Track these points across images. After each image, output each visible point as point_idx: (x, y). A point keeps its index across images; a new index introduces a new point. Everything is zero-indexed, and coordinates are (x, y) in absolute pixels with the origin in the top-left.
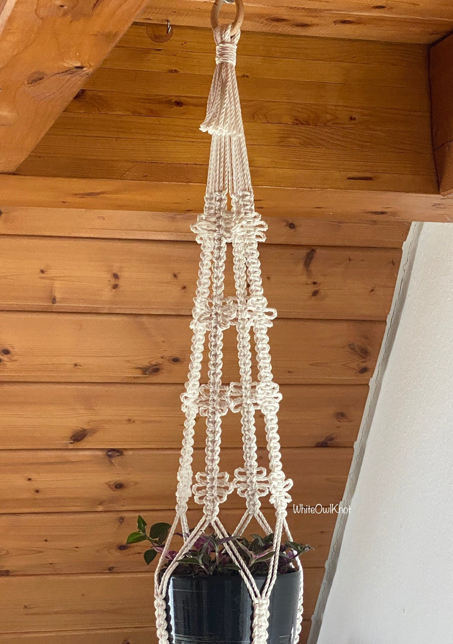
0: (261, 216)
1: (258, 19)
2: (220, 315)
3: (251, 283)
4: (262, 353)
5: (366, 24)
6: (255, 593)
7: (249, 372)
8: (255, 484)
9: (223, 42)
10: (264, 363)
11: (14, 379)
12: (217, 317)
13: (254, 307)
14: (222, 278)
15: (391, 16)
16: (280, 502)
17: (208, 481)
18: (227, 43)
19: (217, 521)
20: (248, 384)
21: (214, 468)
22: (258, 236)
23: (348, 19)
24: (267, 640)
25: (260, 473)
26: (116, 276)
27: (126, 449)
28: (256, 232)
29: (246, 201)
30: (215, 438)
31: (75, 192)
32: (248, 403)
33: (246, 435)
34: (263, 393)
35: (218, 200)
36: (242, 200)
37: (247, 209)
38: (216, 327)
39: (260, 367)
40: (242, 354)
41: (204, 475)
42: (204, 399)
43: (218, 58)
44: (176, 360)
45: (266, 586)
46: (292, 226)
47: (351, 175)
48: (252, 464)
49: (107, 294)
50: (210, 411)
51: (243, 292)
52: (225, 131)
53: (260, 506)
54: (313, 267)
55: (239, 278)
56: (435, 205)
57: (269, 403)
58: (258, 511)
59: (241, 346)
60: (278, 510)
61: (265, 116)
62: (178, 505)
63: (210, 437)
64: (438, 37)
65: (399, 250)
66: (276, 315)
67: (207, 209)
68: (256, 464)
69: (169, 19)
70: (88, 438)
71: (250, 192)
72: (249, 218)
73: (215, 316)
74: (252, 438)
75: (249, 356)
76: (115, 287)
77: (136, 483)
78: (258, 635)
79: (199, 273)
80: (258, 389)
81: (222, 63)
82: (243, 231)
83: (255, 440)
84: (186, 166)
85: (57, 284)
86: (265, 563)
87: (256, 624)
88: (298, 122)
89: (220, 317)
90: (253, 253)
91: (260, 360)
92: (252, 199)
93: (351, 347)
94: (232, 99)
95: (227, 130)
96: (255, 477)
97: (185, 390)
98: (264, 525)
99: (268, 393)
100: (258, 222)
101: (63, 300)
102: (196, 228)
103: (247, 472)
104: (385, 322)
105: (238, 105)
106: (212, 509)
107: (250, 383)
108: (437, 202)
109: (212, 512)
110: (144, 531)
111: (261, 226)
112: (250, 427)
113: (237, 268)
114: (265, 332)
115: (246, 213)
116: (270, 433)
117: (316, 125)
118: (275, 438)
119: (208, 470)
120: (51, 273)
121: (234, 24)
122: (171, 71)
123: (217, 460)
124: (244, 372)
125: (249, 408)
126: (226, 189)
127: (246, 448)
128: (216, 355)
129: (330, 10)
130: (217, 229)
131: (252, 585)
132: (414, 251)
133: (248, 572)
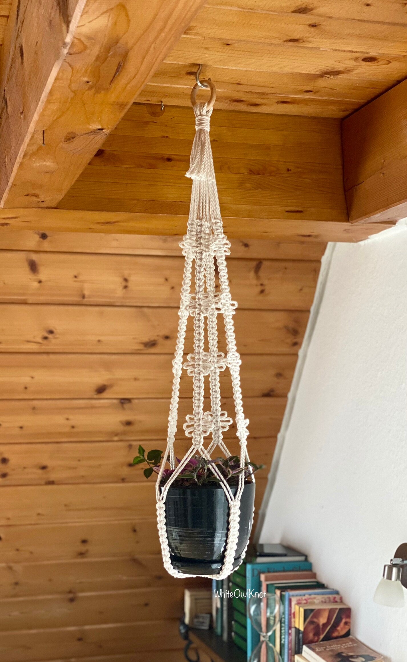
0: (226, 237)
1: (225, 101)
2: (202, 306)
3: (222, 283)
4: (230, 332)
5: (298, 104)
6: (231, 498)
7: (216, 345)
8: (219, 423)
9: (201, 115)
10: (231, 339)
11: (57, 351)
12: (200, 307)
13: (224, 300)
14: (203, 280)
15: (317, 98)
16: (243, 435)
17: (196, 421)
18: (204, 115)
19: (202, 449)
20: (215, 353)
21: (200, 412)
22: (225, 251)
23: (285, 100)
24: (238, 530)
25: (222, 415)
26: (126, 280)
27: (133, 399)
28: (225, 248)
29: (218, 226)
30: (200, 391)
31: (99, 221)
32: (215, 367)
33: (213, 389)
34: (231, 360)
35: (199, 226)
36: (215, 226)
37: (218, 232)
38: (199, 314)
39: (228, 342)
40: (211, 333)
41: (192, 417)
42: (190, 364)
43: (197, 126)
44: (167, 338)
45: (237, 493)
46: (246, 245)
47: (289, 209)
48: (218, 409)
49: (120, 292)
50: (196, 372)
51: (212, 290)
52: (203, 177)
53: (222, 438)
54: (261, 273)
55: (209, 280)
56: (345, 230)
57: (235, 367)
58: (221, 441)
59: (210, 327)
60: (242, 441)
61: (229, 168)
62: (169, 437)
63: (196, 390)
64: (348, 113)
65: (319, 262)
66: (236, 306)
67: (189, 232)
68: (220, 409)
69: (162, 100)
70: (107, 391)
71: (220, 220)
72: (219, 238)
73: (198, 306)
74: (217, 391)
75: (216, 334)
76: (126, 287)
77: (140, 422)
78: (233, 527)
79: (184, 276)
80: (228, 357)
81: (201, 130)
82: (216, 247)
83: (219, 392)
84: (175, 203)
85: (86, 286)
86: (236, 477)
87: (232, 519)
88: (251, 172)
89: (203, 307)
90: (223, 263)
91: (229, 337)
92: (222, 225)
93: (286, 328)
94: (208, 155)
95: (205, 177)
96: (219, 418)
97: (174, 357)
98: (225, 450)
99: (234, 360)
100: (225, 241)
101: (89, 297)
102: (183, 245)
103: (214, 414)
104: (309, 311)
105: (212, 160)
106: (199, 441)
107: (217, 353)
108: (348, 227)
109: (199, 443)
110: (143, 456)
111: (226, 244)
112: (216, 384)
113: (208, 273)
114: (231, 317)
115: (218, 235)
116: (236, 388)
117: (264, 174)
118: (238, 391)
119: (195, 413)
120: (81, 278)
121: (209, 102)
122: (164, 137)
123: (202, 406)
124: (212, 345)
125: (216, 370)
126: (204, 218)
127: (213, 398)
128: (199, 334)
129: (274, 94)
130: (199, 245)
131: (229, 492)
132: (330, 263)
133: (226, 484)
